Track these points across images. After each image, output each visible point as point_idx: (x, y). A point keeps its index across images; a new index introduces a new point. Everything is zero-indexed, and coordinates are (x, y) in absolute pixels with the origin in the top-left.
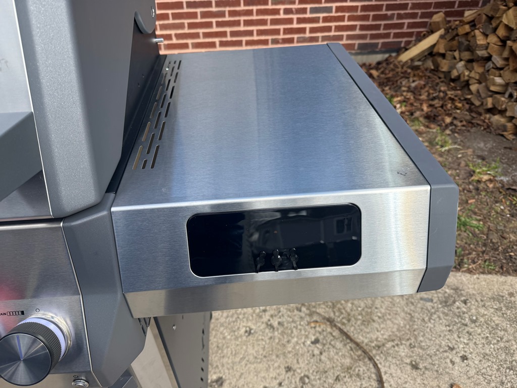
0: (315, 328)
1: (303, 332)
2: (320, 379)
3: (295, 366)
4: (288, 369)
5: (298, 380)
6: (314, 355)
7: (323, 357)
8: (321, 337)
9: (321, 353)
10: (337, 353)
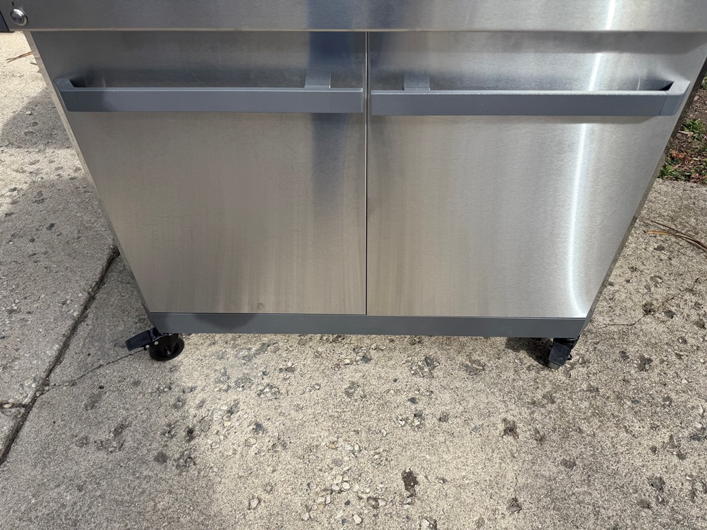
0: (655, 237)
1: (641, 239)
2: (676, 280)
3: (642, 267)
4: (634, 269)
5: (648, 279)
6: (661, 260)
7: (672, 262)
8: (665, 245)
9: (670, 259)
10: (691, 260)
